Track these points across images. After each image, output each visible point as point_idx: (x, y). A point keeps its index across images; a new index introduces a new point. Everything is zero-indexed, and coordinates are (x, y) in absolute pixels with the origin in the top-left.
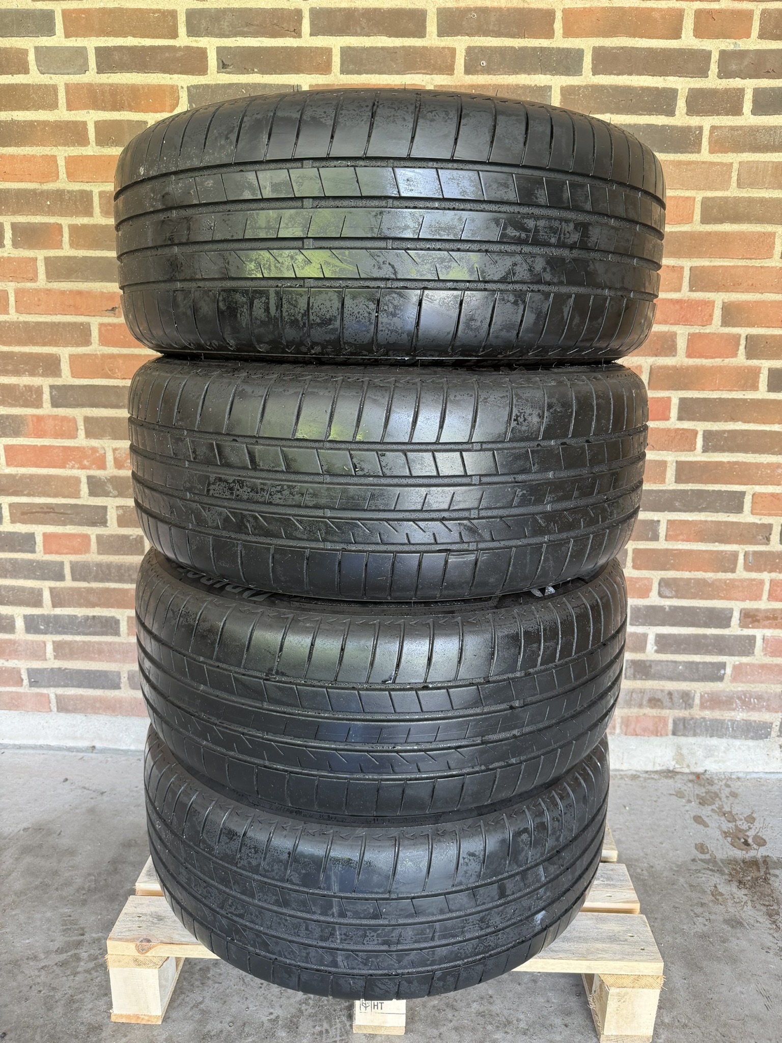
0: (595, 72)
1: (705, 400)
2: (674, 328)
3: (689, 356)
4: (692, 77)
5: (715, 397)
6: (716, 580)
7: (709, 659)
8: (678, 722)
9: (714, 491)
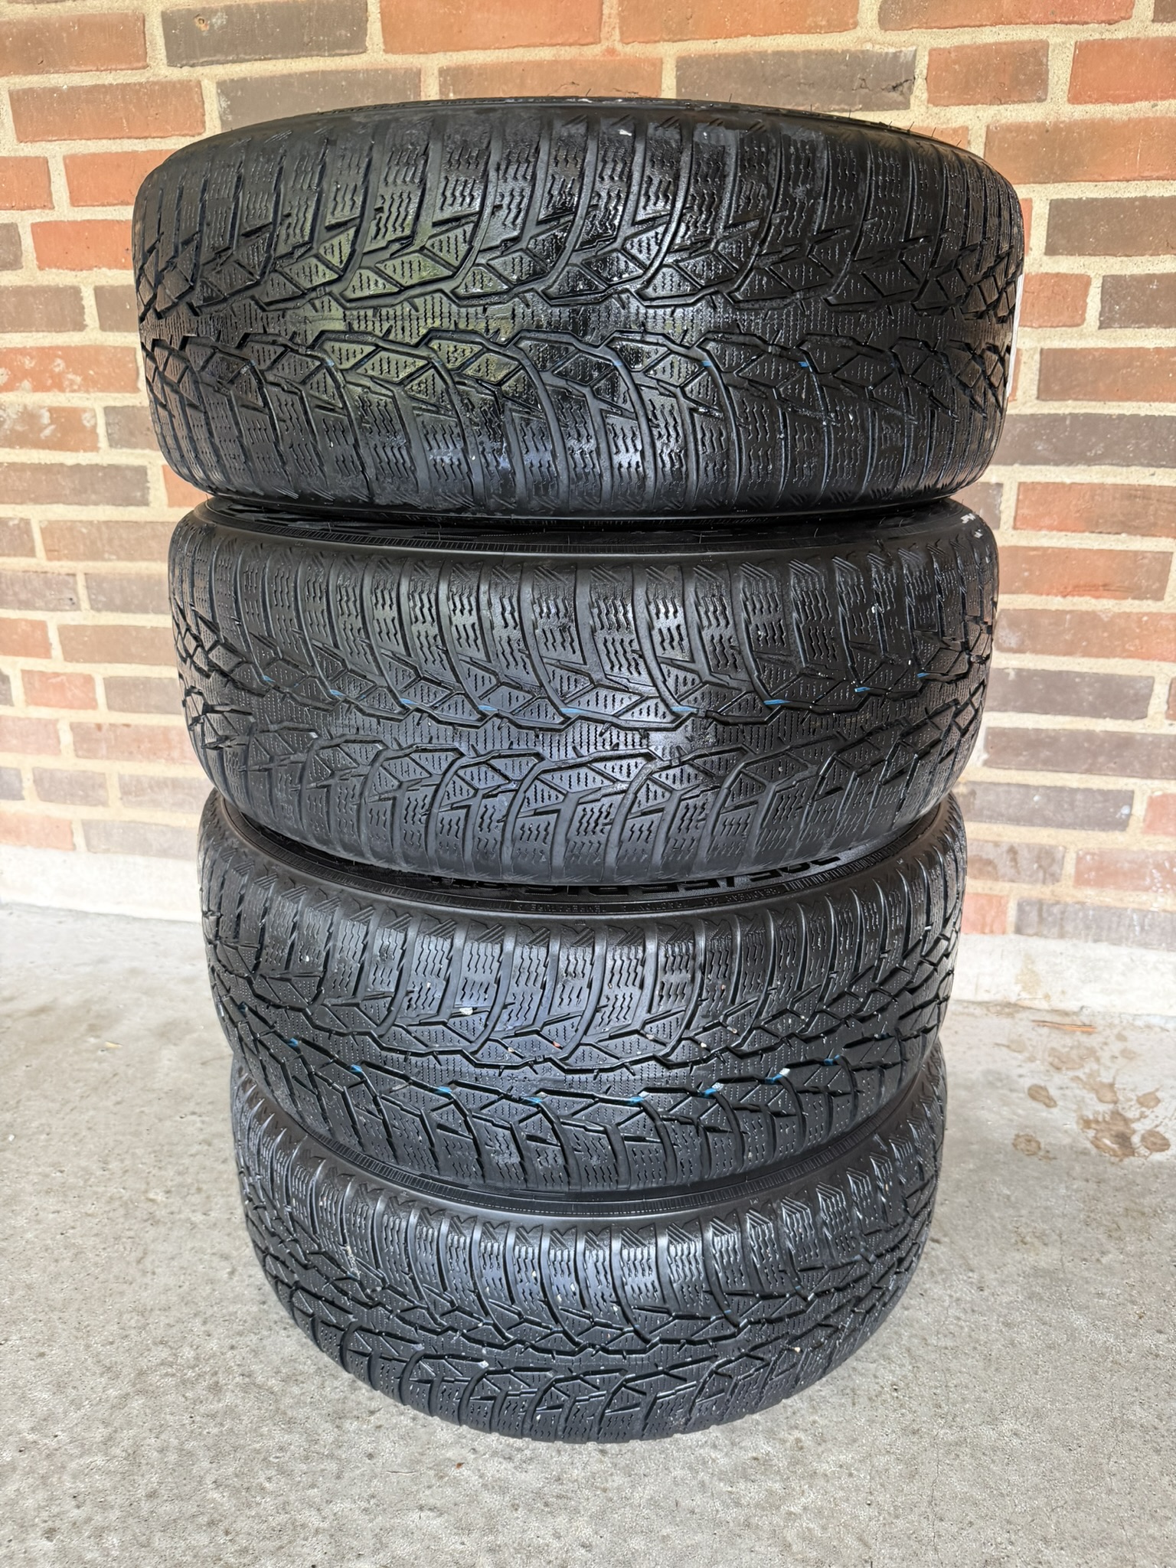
1: (1107, 203)
2: (1043, 33)
3: (1075, 98)
5: (1133, 195)
6: (1119, 615)
7: (1097, 782)
8: (1027, 908)
9: (1121, 417)
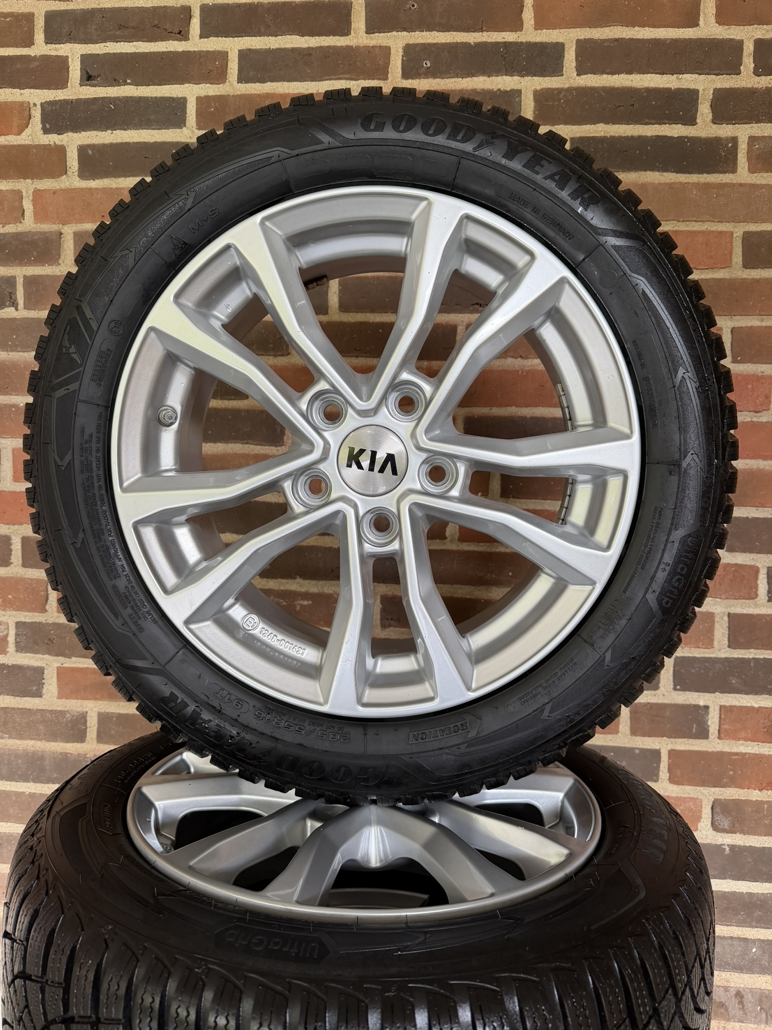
0: (580, 71)
4: (717, 75)
